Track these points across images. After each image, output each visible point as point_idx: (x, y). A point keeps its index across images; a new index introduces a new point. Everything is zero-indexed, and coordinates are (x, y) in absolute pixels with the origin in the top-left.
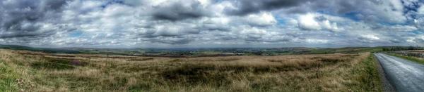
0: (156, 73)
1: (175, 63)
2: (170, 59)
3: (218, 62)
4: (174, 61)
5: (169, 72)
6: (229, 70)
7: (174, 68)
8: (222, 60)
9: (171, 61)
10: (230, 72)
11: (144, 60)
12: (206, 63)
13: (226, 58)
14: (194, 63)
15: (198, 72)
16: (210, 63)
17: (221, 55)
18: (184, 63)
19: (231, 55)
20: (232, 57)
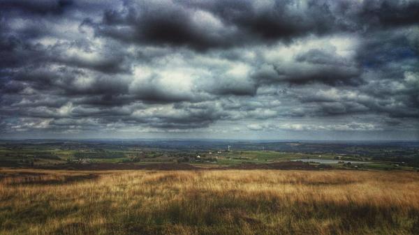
0: (101, 221)
1: (161, 188)
2: (147, 176)
3: (289, 189)
4: (161, 179)
5: (144, 216)
6: (321, 217)
7: (159, 202)
8: (303, 181)
9: (150, 182)
10: (326, 223)
11: (70, 180)
12: (252, 188)
13: (313, 175)
14: (217, 187)
15: (229, 216)
16: (265, 188)
17: (300, 166)
18: (189, 185)
19: (329, 168)
20: (332, 174)
